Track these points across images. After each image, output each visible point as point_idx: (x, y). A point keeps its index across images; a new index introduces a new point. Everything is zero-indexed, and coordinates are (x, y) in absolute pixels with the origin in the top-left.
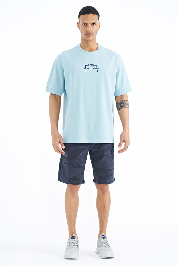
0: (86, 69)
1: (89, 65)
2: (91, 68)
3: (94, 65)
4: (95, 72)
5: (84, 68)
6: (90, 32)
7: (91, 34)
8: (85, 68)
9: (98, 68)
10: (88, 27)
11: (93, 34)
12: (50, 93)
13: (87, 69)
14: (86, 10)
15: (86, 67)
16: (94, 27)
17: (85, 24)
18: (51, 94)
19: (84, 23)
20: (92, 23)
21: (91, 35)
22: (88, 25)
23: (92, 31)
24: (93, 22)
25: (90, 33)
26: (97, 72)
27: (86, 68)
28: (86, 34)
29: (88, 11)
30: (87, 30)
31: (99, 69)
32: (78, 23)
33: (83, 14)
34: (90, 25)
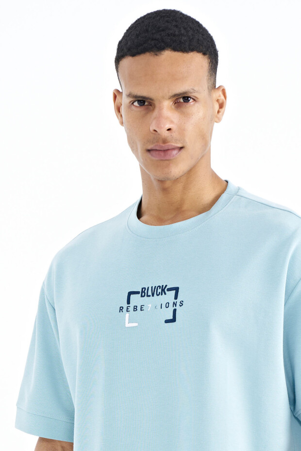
0: (131, 309)
1: (143, 293)
2: (150, 303)
3: (163, 290)
4: (167, 321)
5: (121, 309)
6: (165, 141)
7: (174, 149)
8: (125, 305)
9: (178, 300)
10: (159, 118)
11: (181, 148)
12: (36, 438)
13: (135, 308)
14: (147, 31)
15: (128, 302)
16: (186, 115)
17: (144, 102)
18: (42, 440)
19: (136, 97)
20: (175, 95)
21: (175, 152)
22: (157, 103)
23: (175, 134)
24: (181, 88)
25: (165, 146)
26: (174, 320)
27: (132, 305)
28: (149, 148)
29: (157, 36)
30: (152, 129)
31: (181, 304)
32: (115, 97)
33: (133, 55)
34: (166, 106)
